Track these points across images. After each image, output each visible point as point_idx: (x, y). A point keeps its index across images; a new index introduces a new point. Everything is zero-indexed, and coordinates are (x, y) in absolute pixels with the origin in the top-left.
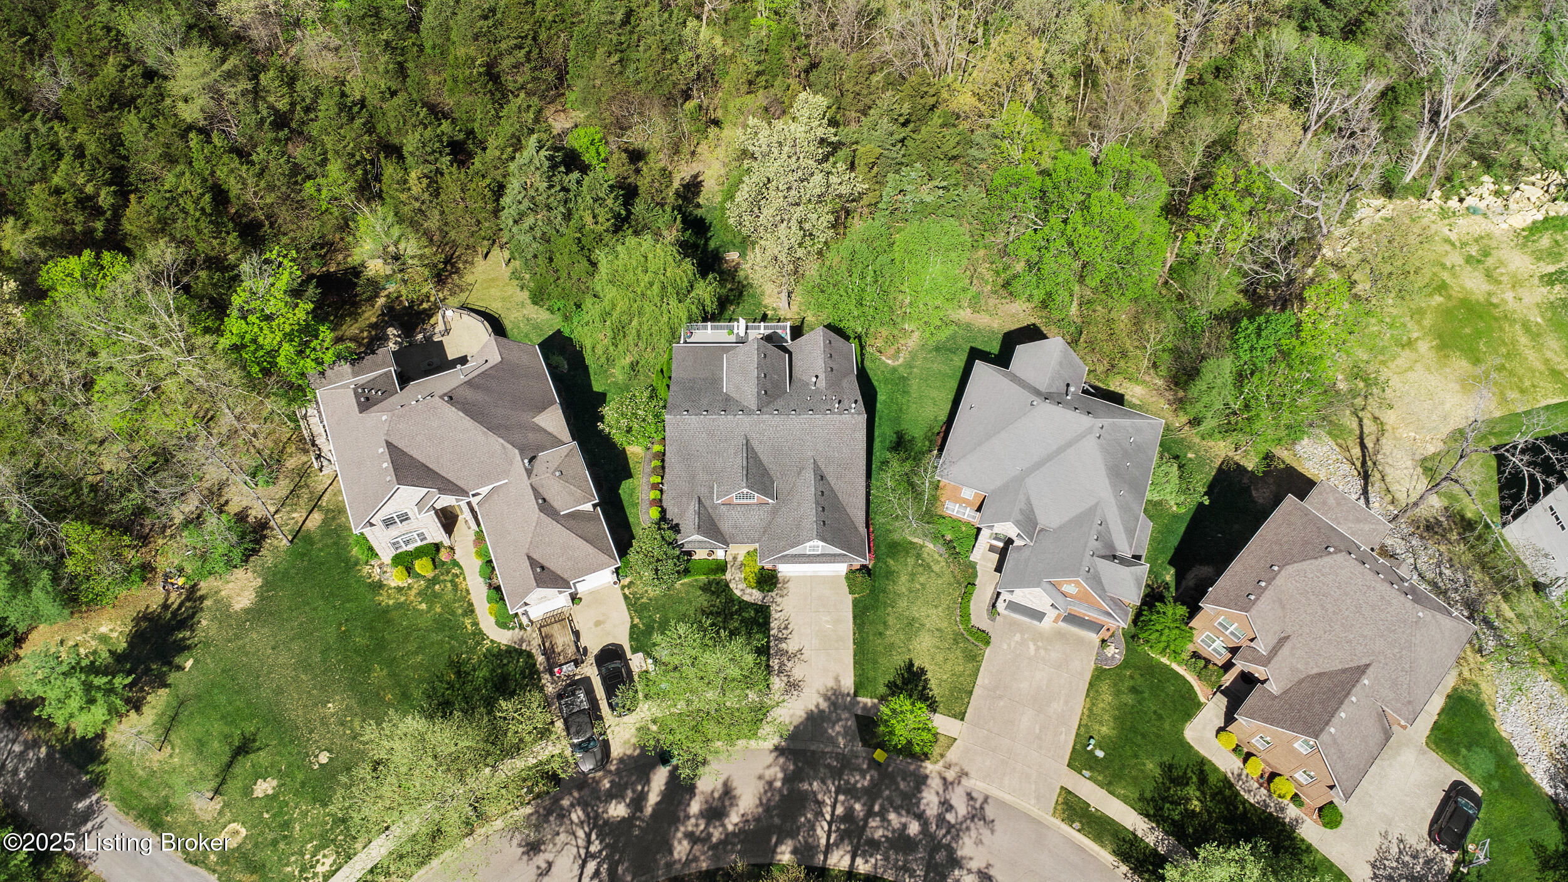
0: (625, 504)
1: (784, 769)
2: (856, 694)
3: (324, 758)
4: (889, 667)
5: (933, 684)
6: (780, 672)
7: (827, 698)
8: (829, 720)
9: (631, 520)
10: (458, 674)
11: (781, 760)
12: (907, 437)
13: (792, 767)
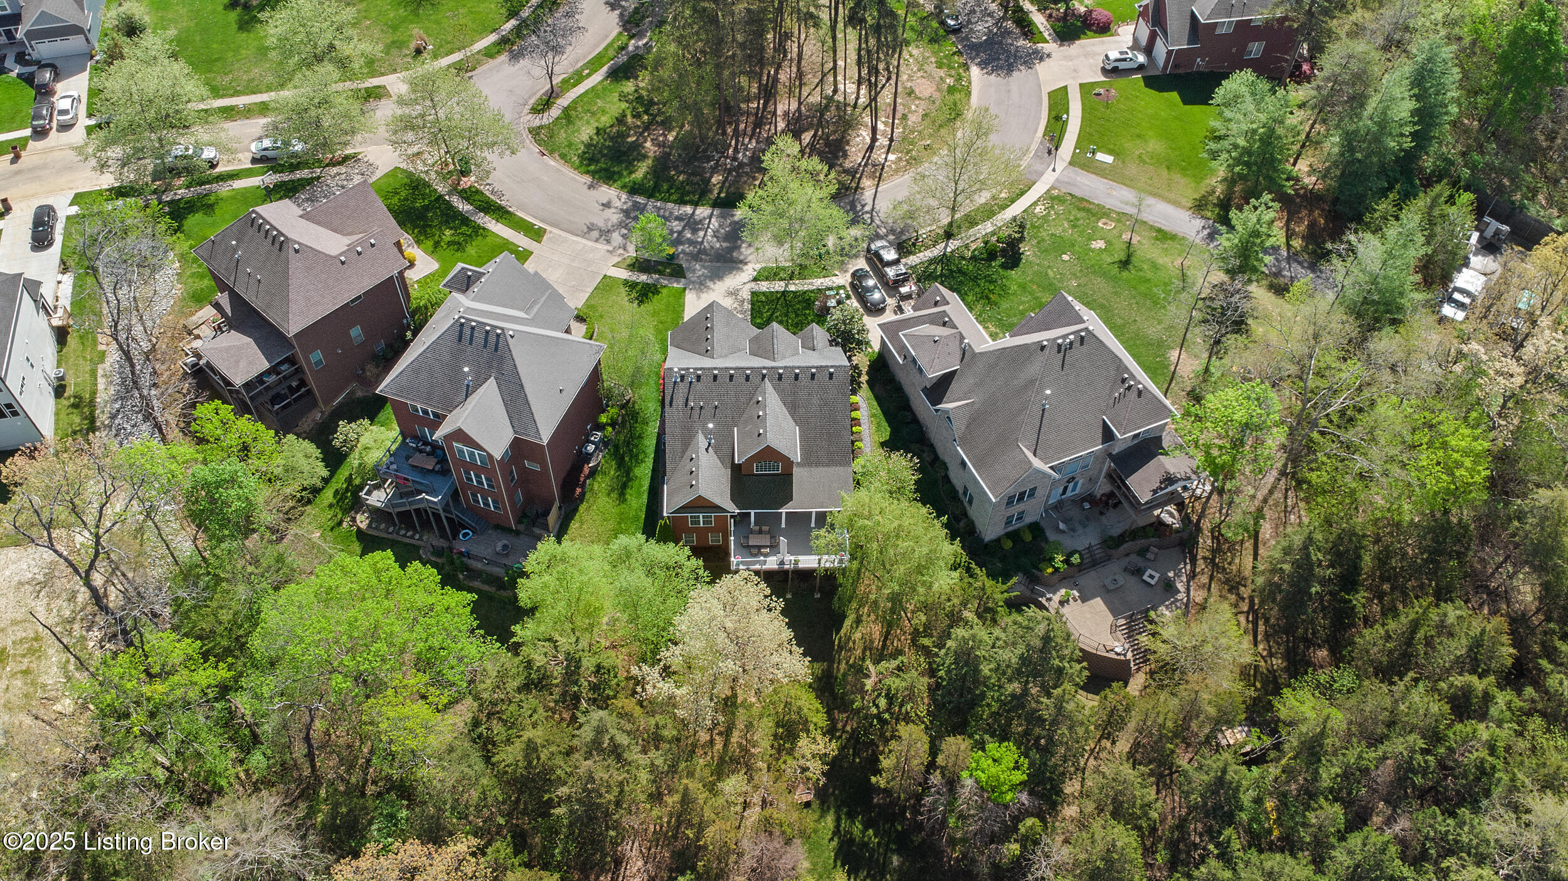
0: (882, 416)
1: (741, 253)
2: (685, 289)
3: (1065, 257)
4: (656, 303)
5: (624, 294)
6: (743, 301)
7: (708, 288)
8: (706, 277)
9: (875, 403)
10: (988, 298)
11: (742, 258)
12: (614, 495)
13: (734, 254)
